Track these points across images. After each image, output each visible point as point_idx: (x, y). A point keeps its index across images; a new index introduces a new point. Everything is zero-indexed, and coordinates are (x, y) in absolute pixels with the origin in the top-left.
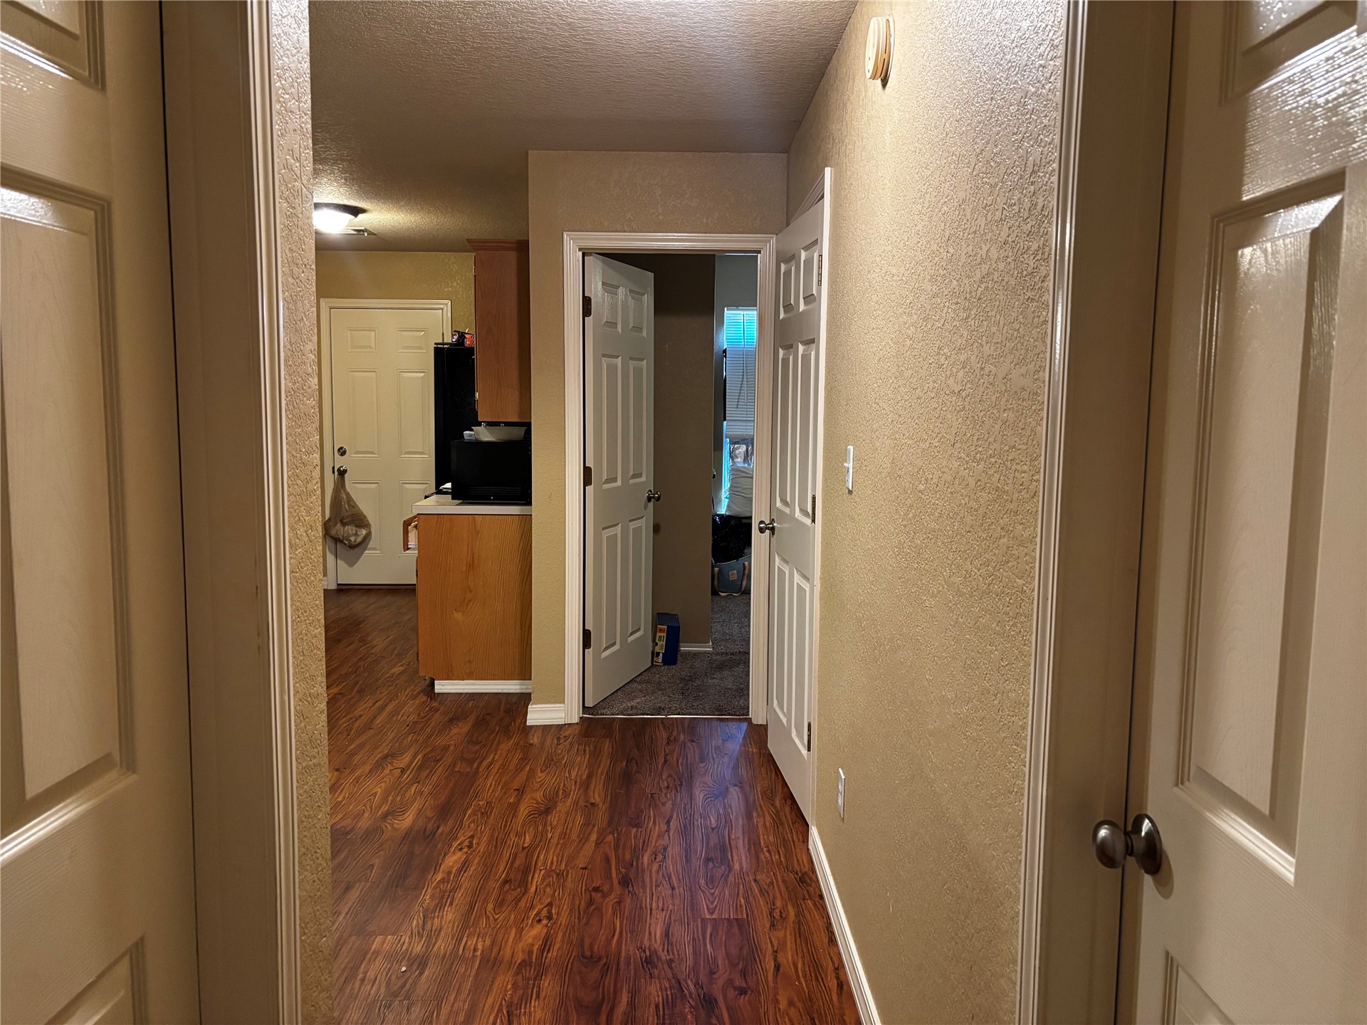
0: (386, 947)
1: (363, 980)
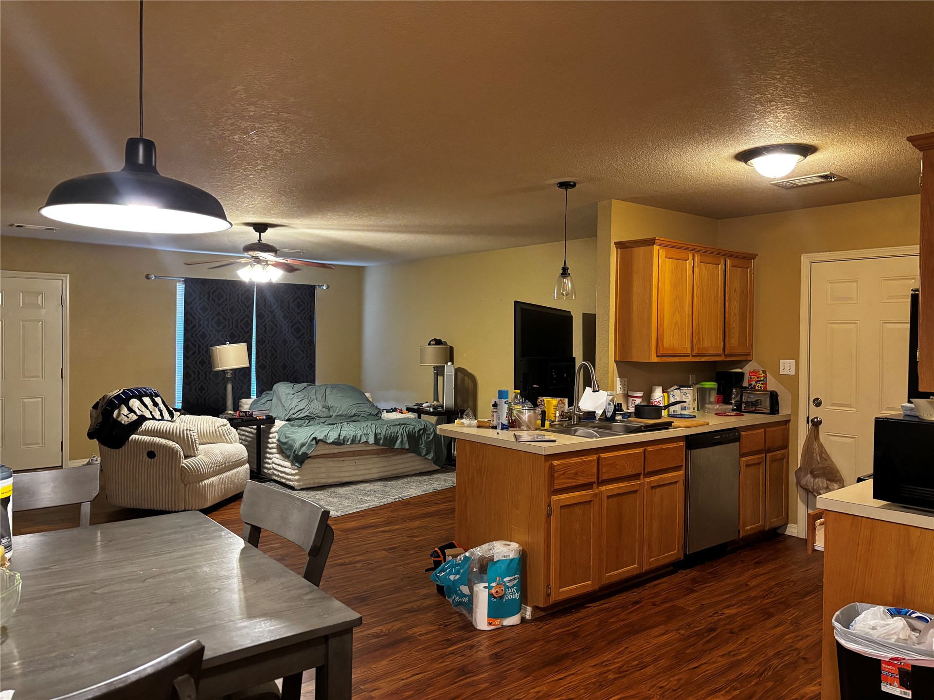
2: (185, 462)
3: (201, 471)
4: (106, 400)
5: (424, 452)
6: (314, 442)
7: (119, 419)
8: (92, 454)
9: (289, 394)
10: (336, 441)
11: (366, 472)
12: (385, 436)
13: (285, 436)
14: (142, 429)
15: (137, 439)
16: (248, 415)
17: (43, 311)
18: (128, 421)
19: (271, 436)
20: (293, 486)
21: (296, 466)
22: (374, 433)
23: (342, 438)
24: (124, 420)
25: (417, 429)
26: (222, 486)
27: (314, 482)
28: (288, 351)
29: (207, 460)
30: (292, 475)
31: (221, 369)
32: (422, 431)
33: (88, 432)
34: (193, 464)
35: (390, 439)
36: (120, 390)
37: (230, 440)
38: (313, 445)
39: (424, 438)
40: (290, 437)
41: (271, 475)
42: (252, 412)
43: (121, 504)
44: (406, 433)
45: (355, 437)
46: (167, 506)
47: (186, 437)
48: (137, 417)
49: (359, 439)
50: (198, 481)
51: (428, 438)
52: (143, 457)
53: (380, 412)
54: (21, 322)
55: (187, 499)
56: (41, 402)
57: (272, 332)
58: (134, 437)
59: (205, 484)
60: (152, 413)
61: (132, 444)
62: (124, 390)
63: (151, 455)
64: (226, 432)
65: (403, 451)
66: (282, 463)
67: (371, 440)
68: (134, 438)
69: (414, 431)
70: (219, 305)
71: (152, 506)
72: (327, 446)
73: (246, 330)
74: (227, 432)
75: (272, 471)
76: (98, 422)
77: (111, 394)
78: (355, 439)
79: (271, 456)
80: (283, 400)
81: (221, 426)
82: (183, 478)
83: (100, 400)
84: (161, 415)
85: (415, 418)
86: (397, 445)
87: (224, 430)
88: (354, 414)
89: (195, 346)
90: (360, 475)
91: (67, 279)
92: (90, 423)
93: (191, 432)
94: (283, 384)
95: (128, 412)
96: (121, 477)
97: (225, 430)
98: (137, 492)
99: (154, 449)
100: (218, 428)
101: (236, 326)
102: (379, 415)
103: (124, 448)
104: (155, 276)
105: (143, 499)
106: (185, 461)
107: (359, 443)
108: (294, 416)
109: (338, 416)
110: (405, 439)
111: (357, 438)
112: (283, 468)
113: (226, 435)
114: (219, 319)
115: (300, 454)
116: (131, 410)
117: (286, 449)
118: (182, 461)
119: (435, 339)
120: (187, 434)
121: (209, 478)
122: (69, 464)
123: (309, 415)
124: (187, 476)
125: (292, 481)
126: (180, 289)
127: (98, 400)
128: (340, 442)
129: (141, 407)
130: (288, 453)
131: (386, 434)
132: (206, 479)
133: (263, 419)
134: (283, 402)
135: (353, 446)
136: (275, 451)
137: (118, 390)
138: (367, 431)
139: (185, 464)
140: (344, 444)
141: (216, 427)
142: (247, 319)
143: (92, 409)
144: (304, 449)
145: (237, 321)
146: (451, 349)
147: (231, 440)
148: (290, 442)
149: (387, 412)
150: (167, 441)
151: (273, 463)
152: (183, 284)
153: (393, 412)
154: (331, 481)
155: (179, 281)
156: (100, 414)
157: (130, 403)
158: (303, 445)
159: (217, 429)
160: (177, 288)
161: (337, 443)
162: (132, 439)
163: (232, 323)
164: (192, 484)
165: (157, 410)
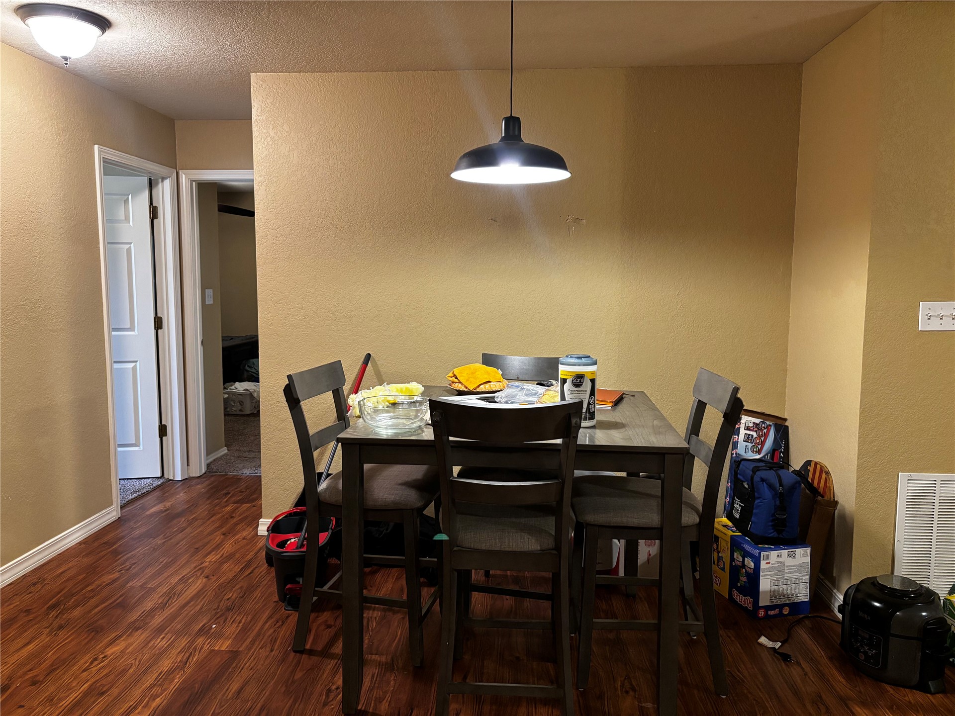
0: (220, 642)
1: (240, 622)
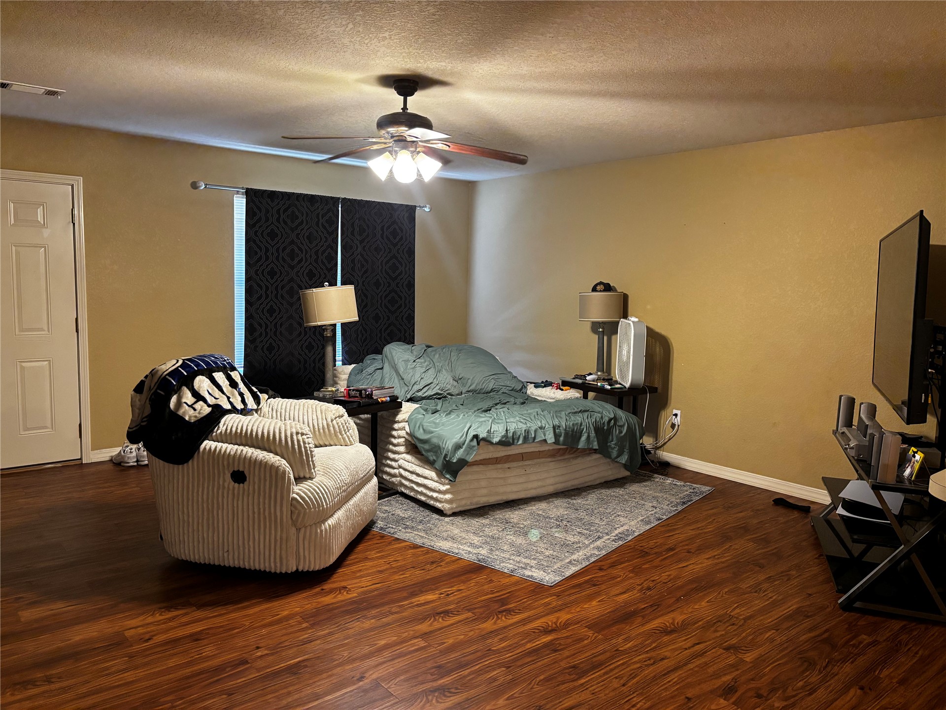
2: (298, 490)
3: (323, 505)
4: (156, 379)
5: (614, 453)
6: (475, 443)
7: (180, 413)
8: (124, 443)
9: (408, 361)
10: (504, 439)
11: (540, 483)
12: (565, 430)
13: (423, 429)
14: (219, 431)
15: (213, 449)
16: (364, 396)
17: (46, 233)
18: (196, 417)
19: (396, 426)
20: (442, 509)
21: (447, 478)
22: (552, 426)
23: (511, 435)
24: (189, 415)
25: (606, 419)
26: (349, 523)
27: (471, 503)
28: (381, 296)
29: (330, 483)
30: (439, 492)
31: (319, 323)
32: (613, 421)
33: (127, 431)
34: (310, 495)
35: (572, 434)
36: (178, 361)
37: (349, 439)
38: (474, 446)
39: (616, 432)
40: (432, 432)
41: (396, 484)
42: (372, 391)
43: (188, 558)
44: (593, 425)
45: (528, 432)
46: (267, 565)
47: (296, 447)
48: (210, 409)
49: (533, 436)
50: (318, 522)
51: (621, 432)
52: (224, 481)
53: (524, 387)
54: (14, 248)
55: (302, 554)
56: (48, 366)
57: (361, 270)
58: (207, 444)
59: (329, 526)
60: (231, 400)
61: (206, 457)
62: (184, 362)
63: (239, 477)
64: (343, 427)
65: (589, 451)
66: (419, 470)
67: (550, 438)
68: (208, 448)
69: (602, 423)
70: (292, 230)
71: (241, 563)
72: (491, 448)
73: (329, 266)
74: (345, 427)
75: (398, 479)
76: (144, 416)
77: (164, 367)
78: (528, 436)
79: (396, 456)
80: (401, 370)
81: (335, 418)
82: (294, 518)
83: (146, 377)
84: (243, 401)
85: (581, 397)
86: (582, 444)
87: (340, 424)
88: (492, 390)
89: (261, 287)
90: (532, 489)
91: (79, 182)
92: (131, 417)
93: (304, 437)
94: (398, 345)
95: (194, 400)
96: (188, 512)
97: (342, 424)
98: (216, 539)
99: (244, 467)
100: (332, 421)
101: (316, 261)
102: (524, 390)
103: (192, 464)
104: (206, 185)
105: (226, 550)
106: (296, 489)
107: (533, 442)
108: (420, 394)
109: (469, 391)
110: (593, 434)
111: (530, 434)
112: (422, 479)
113: (343, 433)
114: (293, 250)
115: (454, 461)
116: (198, 397)
117: (428, 451)
118: (293, 489)
119: (601, 283)
120: (298, 441)
121: (334, 514)
122: (91, 456)
123: (440, 392)
124: (302, 515)
125: (440, 502)
126: (240, 205)
127: (142, 378)
128: (509, 442)
129: (213, 389)
130: (432, 457)
131: (568, 427)
132: (330, 517)
133: (386, 402)
134: (401, 372)
135: (526, 446)
136: (402, 449)
137: (175, 361)
138: (541, 422)
139: (297, 494)
140: (513, 444)
141: (329, 420)
142: (329, 250)
143: (133, 393)
144: (460, 454)
145: (316, 253)
146: (625, 298)
147: (351, 439)
148: (435, 440)
149: (536, 387)
150: (265, 453)
151: (400, 467)
152: (242, 197)
153: (545, 386)
154: (493, 500)
155: (238, 192)
156: (148, 401)
157: (195, 384)
158: (458, 447)
159: (330, 423)
160: (235, 204)
161: (506, 442)
162: (205, 448)
163: (311, 256)
164: (309, 528)
165: (236, 393)
